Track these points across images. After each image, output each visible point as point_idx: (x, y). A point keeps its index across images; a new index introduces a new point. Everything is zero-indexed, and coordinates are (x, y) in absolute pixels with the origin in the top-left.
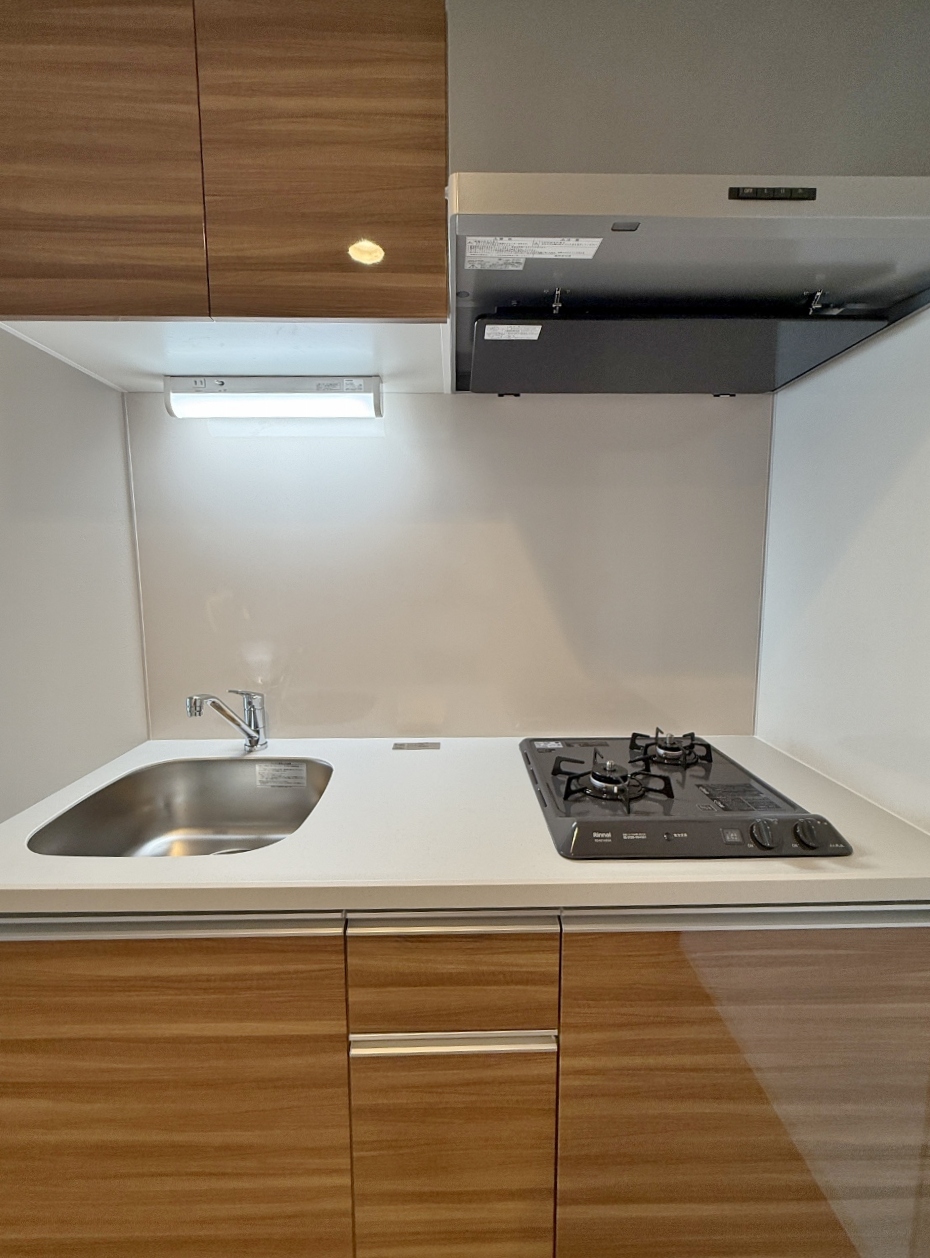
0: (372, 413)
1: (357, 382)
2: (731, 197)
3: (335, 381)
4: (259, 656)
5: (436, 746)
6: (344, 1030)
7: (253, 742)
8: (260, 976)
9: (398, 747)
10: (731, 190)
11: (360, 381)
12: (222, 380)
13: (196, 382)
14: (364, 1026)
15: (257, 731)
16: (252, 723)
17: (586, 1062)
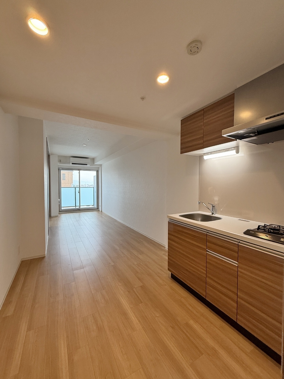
0: (236, 153)
1: (232, 149)
3: (229, 149)
4: (216, 199)
5: (248, 221)
6: (206, 248)
8: (197, 236)
9: (239, 220)
10: (266, 118)
12: (211, 153)
13: (207, 154)
14: (208, 249)
15: (213, 212)
16: (213, 210)
17: (243, 271)
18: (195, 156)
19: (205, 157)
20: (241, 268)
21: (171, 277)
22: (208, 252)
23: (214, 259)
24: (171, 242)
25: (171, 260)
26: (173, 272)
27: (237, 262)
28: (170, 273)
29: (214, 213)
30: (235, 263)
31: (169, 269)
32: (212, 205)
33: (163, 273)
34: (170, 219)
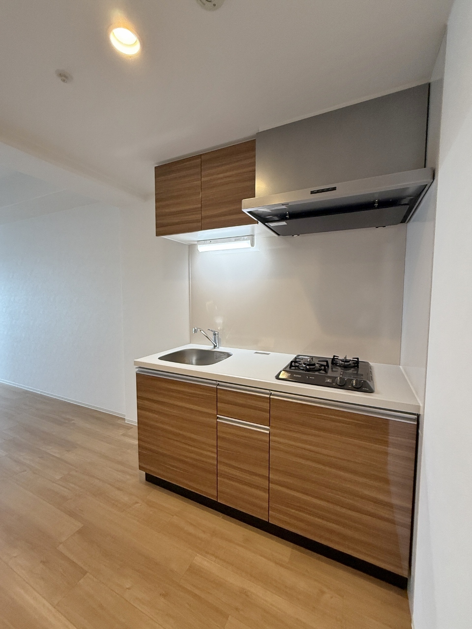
0: (250, 246)
1: (245, 237)
2: (311, 194)
3: (239, 238)
4: (219, 321)
5: (268, 354)
6: (216, 413)
7: (215, 347)
8: (199, 394)
9: (256, 353)
10: (311, 192)
11: (247, 237)
12: (211, 241)
13: (205, 241)
14: (220, 414)
15: (216, 343)
16: (215, 341)
17: (276, 439)
18: (180, 244)
19: (201, 248)
20: (275, 435)
21: (146, 480)
22: (220, 418)
23: (230, 430)
24: (143, 412)
25: (146, 449)
26: (150, 470)
27: (268, 427)
28: (145, 473)
29: (217, 346)
30: (264, 429)
31: (141, 468)
32: (215, 332)
33: (128, 477)
34: (140, 367)
